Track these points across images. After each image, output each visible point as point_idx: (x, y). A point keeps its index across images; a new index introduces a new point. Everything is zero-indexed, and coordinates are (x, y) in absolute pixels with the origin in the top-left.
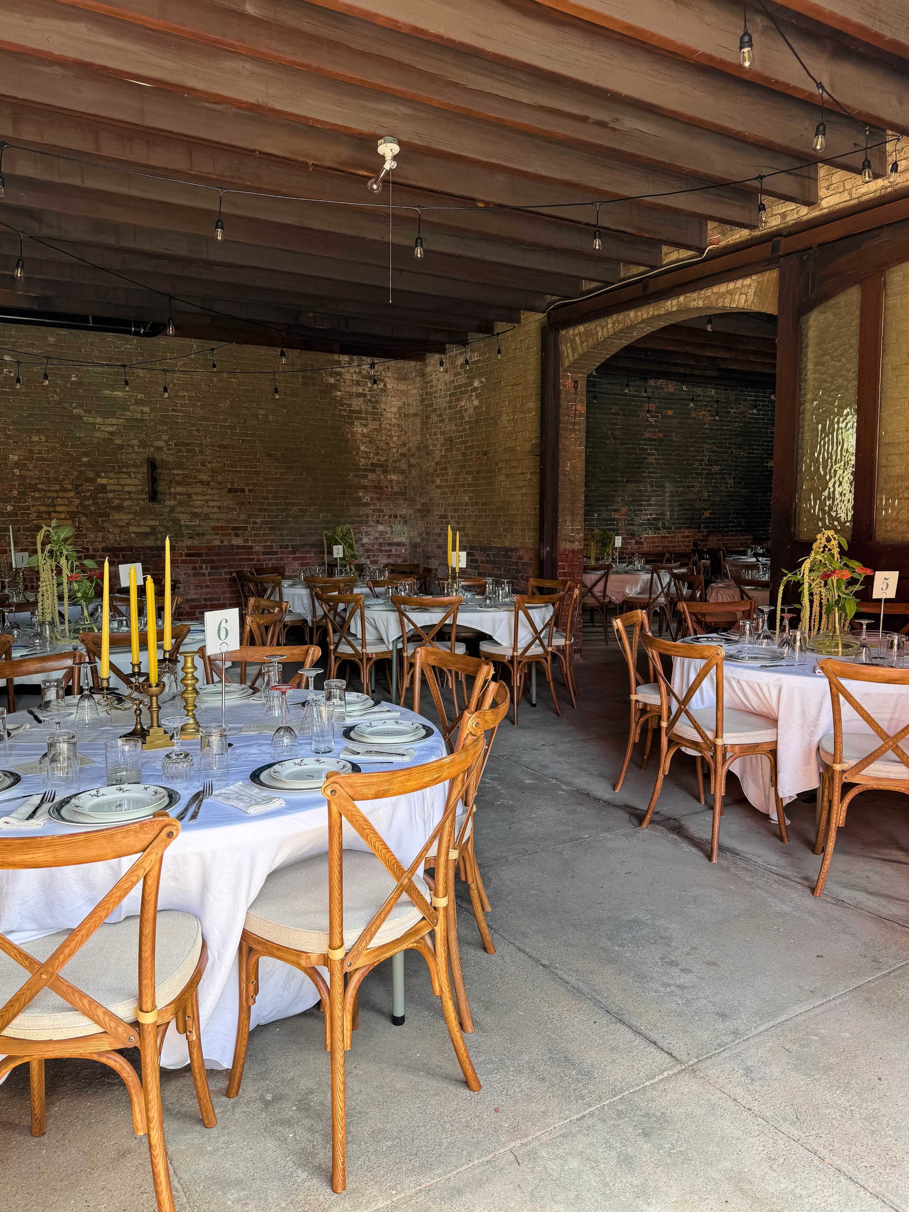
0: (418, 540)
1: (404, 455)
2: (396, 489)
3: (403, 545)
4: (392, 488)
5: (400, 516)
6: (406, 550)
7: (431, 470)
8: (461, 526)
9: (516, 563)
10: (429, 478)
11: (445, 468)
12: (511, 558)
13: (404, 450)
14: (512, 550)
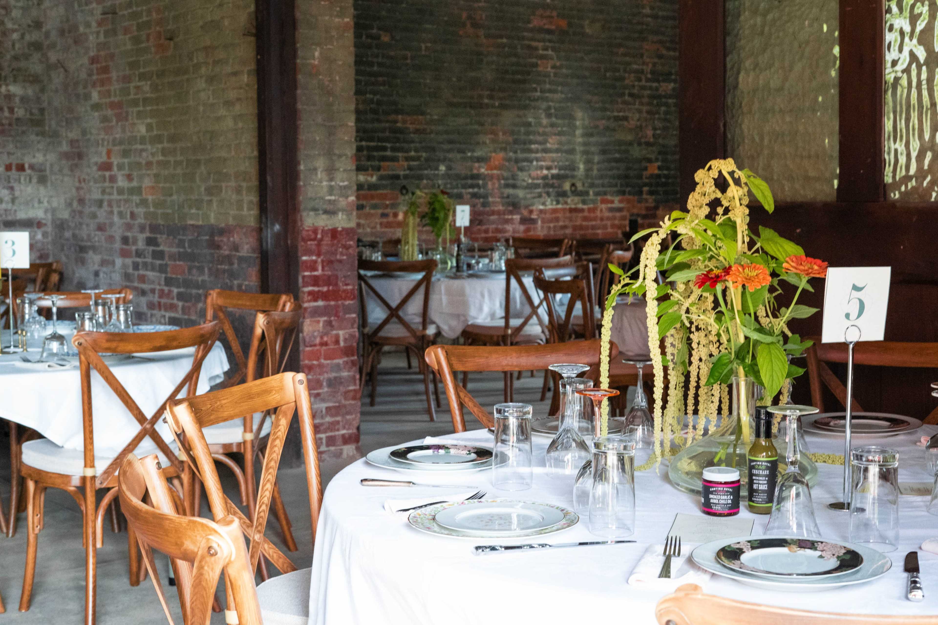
0: (65, 215)
1: (37, 46)
2: (20, 112)
3: (40, 225)
4: (11, 110)
5: (32, 167)
6: (45, 235)
7: (83, 75)
8: (135, 184)
9: (228, 259)
10: (81, 90)
11: (106, 70)
12: (219, 247)
13: (34, 36)
14: (222, 232)
